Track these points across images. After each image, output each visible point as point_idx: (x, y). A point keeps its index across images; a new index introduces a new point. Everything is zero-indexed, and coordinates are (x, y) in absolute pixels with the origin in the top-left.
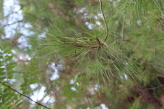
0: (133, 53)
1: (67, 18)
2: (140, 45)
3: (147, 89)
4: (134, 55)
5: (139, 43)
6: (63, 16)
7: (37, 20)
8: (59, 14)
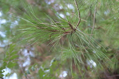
0: (100, 41)
1: (40, 8)
2: (110, 32)
3: (114, 76)
4: (102, 43)
5: (108, 30)
6: (37, 5)
7: (11, 9)
8: (32, 4)
